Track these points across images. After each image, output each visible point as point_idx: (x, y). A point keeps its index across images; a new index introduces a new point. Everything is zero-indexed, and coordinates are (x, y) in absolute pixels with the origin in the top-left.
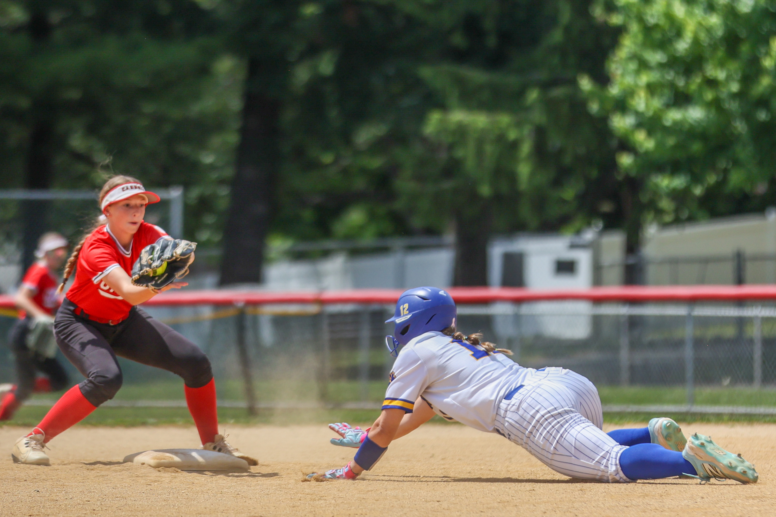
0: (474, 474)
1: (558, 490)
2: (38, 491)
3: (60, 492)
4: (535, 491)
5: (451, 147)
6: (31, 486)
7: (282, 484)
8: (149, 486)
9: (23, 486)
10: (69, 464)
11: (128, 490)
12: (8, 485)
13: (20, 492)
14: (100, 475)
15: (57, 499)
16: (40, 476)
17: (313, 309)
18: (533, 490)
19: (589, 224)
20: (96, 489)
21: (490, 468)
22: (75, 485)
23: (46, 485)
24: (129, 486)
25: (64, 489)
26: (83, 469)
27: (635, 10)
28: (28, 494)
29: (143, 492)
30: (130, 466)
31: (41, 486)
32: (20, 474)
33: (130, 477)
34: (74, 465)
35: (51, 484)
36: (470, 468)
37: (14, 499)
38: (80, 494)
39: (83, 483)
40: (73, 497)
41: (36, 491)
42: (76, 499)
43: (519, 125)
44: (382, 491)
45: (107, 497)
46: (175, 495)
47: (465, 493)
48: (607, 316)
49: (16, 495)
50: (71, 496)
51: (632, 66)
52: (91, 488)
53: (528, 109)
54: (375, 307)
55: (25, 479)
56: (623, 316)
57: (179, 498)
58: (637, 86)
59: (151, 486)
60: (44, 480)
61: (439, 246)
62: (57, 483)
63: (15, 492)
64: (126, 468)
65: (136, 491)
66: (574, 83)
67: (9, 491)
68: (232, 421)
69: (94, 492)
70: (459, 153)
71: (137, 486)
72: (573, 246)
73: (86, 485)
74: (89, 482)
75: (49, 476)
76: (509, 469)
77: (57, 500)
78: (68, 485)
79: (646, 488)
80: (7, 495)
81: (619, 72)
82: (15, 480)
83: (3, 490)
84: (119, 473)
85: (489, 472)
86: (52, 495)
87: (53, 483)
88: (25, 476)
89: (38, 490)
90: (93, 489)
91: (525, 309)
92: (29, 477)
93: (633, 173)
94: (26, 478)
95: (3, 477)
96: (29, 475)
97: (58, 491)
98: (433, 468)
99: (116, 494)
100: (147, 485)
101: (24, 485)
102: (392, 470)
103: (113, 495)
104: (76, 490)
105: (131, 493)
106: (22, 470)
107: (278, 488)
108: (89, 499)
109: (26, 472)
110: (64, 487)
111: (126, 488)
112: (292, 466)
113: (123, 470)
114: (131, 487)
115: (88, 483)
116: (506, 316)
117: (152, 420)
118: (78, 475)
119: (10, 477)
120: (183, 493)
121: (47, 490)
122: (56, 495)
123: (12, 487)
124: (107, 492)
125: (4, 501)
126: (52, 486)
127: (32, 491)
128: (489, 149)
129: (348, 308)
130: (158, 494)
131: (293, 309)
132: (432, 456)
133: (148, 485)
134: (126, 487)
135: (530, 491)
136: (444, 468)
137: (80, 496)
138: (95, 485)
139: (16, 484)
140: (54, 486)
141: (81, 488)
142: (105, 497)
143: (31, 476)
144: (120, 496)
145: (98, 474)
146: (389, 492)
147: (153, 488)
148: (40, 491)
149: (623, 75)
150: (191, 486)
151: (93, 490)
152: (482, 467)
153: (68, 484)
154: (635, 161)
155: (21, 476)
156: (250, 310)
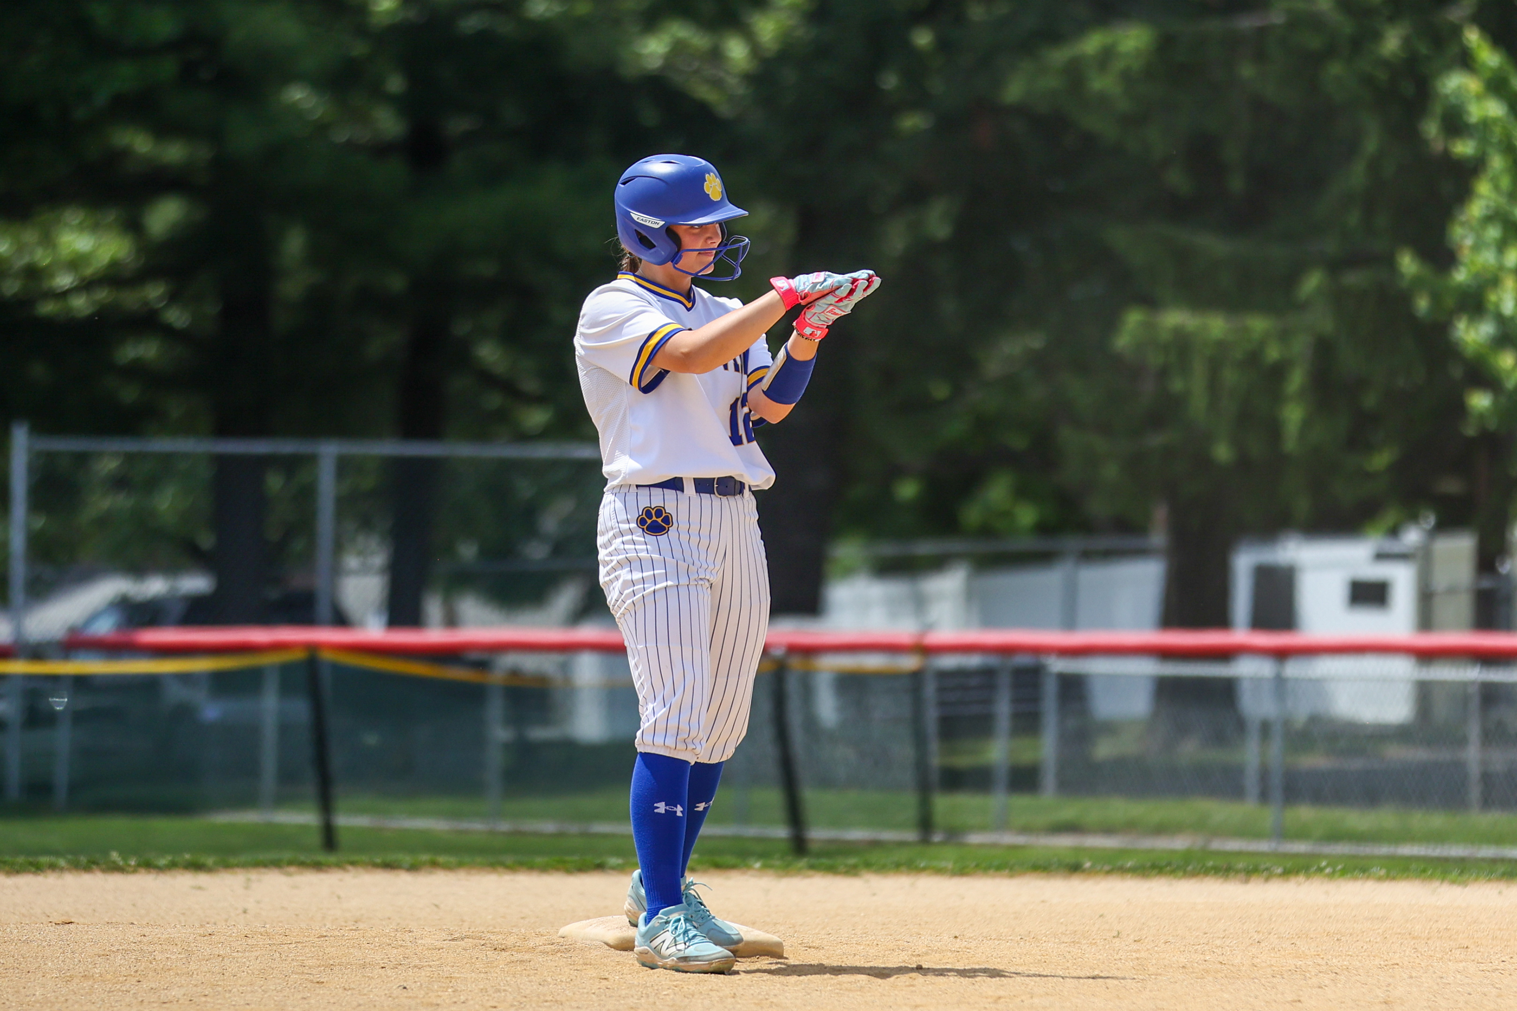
0: (1192, 970)
1: (1344, 1002)
2: (405, 988)
3: (445, 990)
4: (1301, 1002)
5: (1163, 373)
6: (393, 978)
7: (844, 983)
8: (604, 982)
9: (378, 977)
10: (463, 939)
11: (565, 988)
12: (352, 975)
13: (372, 988)
14: (517, 961)
15: (439, 1002)
16: (409, 960)
17: (909, 663)
18: (1299, 1001)
19: (1413, 517)
20: (508, 985)
21: (1221, 959)
22: (471, 978)
23: (420, 976)
24: (568, 980)
25: (451, 985)
26: (487, 949)
27: (1497, 130)
28: (387, 992)
29: (593, 991)
30: (570, 944)
31: (410, 978)
32: (373, 956)
33: (571, 964)
34: (471, 940)
35: (428, 975)
36: (1185, 959)
37: (361, 1002)
38: (480, 995)
39: (485, 975)
40: (467, 1000)
41: (401, 988)
42: (471, 1002)
43: (1284, 336)
44: (1023, 998)
45: (529, 999)
46: (651, 1000)
47: (1175, 1004)
48: (1442, 684)
49: (365, 995)
50: (463, 998)
51: (1493, 233)
52: (499, 984)
53: (1302, 307)
54: (1022, 660)
55: (383, 965)
56: (1473, 683)
57: (657, 1003)
58: (1501, 268)
59: (608, 981)
60: (415, 966)
61: (1140, 553)
62: (439, 974)
63: (363, 989)
64: (564, 947)
65: (581, 990)
66: (1390, 262)
67: (352, 986)
68: (758, 865)
69: (505, 990)
70: (1177, 385)
71: (583, 981)
72: (1381, 556)
73: (491, 979)
74: (497, 973)
75: (426, 960)
76: (1256, 961)
77: (438, 1005)
78: (458, 978)
79: (1503, 1001)
80: (349, 993)
81: (1469, 242)
82: (364, 966)
83: (343, 985)
84: (551, 957)
85: (1219, 966)
86: (429, 995)
87: (432, 973)
88: (383, 960)
89: (405, 985)
90: (504, 986)
91: (1294, 669)
92: (390, 961)
93: (1492, 425)
94: (383, 963)
95: (343, 961)
96: (389, 958)
97: (440, 987)
98: (1117, 957)
99: (545, 995)
100: (600, 979)
101: (380, 976)
102: (1043, 960)
103: (539, 998)
104: (474, 986)
105: (571, 994)
106: (377, 948)
107: (837, 989)
108: (496, 1004)
109: (385, 951)
110: (451, 982)
111: (563, 984)
112: (863, 949)
113: (559, 951)
114: (572, 983)
115: (496, 975)
116: (1257, 681)
117: (613, 861)
118: (477, 958)
119: (355, 961)
120: (665, 995)
121: (421, 985)
122: (436, 994)
123: (358, 979)
124: (528, 992)
125: (343, 1004)
126: (429, 978)
127: (394, 987)
128: (1230, 377)
129: (974, 661)
130: (620, 996)
131: (873, 662)
132: (1118, 936)
133: (603, 979)
134: (563, 982)
135: (1294, 1004)
136: (1138, 959)
137: (480, 997)
138: (508, 979)
139: (365, 974)
140: (434, 979)
141: (482, 983)
142: (524, 999)
143: (392, 959)
144: (550, 998)
145: (513, 958)
146: (1036, 1000)
147: (611, 985)
148: (408, 987)
149: (1477, 248)
150: (681, 983)
151: (503, 988)
152: (1207, 958)
153: (458, 976)
154: (1495, 403)
155: (374, 960)
156: (795, 662)
